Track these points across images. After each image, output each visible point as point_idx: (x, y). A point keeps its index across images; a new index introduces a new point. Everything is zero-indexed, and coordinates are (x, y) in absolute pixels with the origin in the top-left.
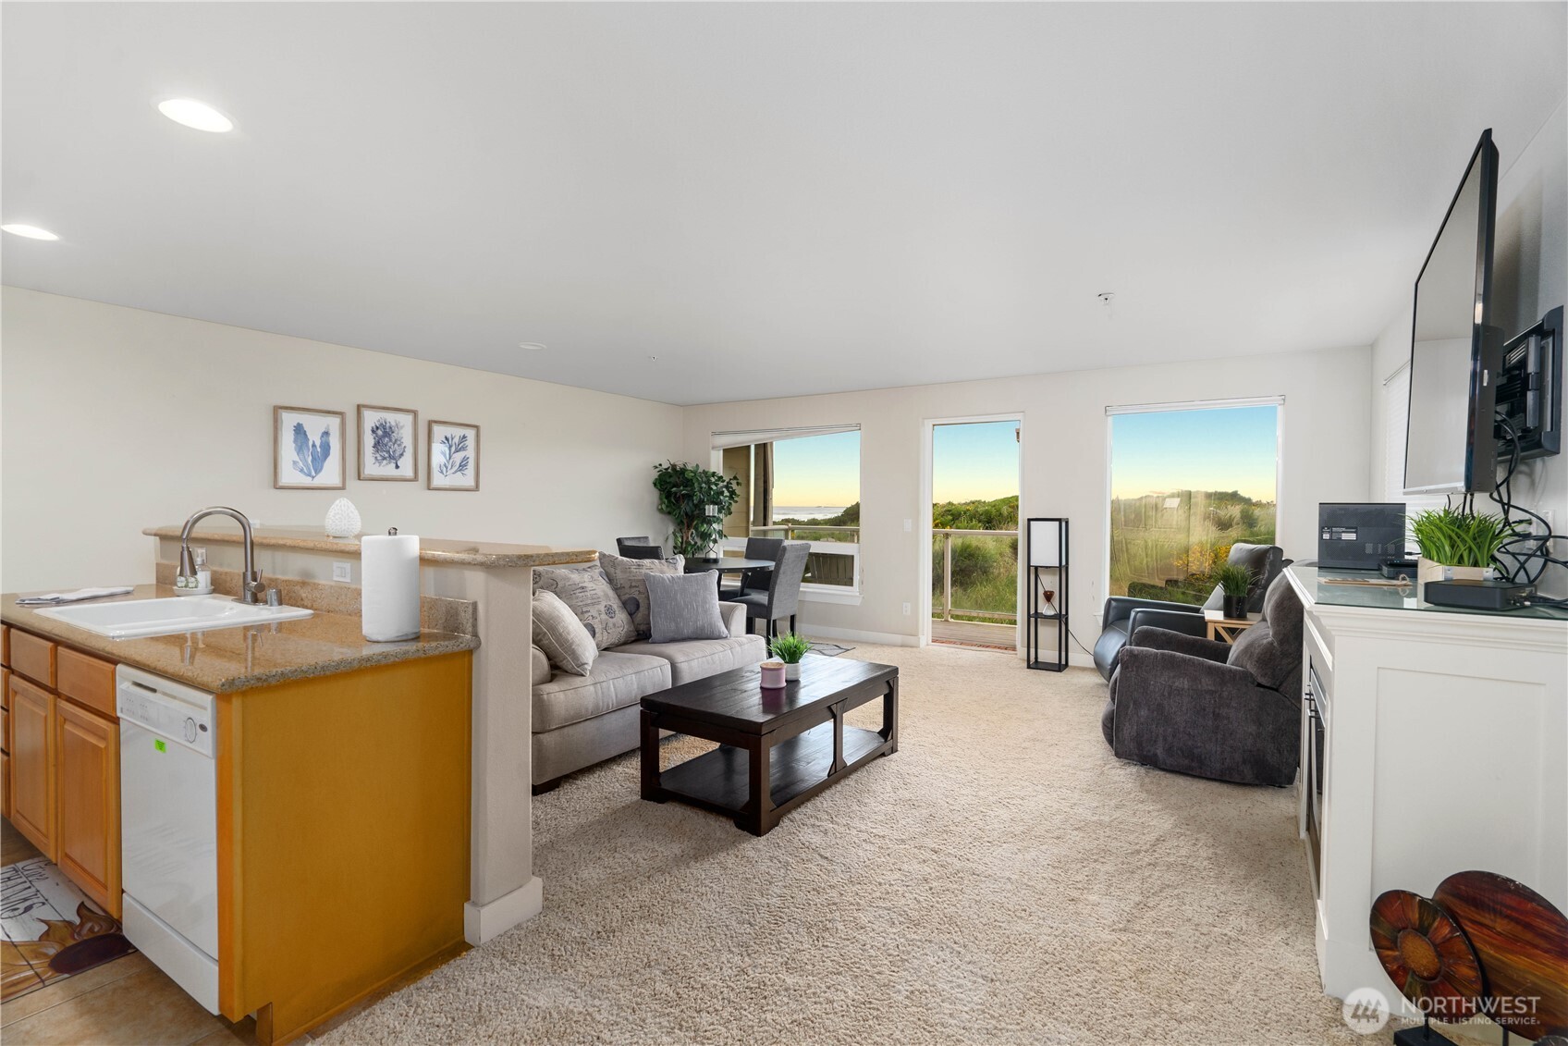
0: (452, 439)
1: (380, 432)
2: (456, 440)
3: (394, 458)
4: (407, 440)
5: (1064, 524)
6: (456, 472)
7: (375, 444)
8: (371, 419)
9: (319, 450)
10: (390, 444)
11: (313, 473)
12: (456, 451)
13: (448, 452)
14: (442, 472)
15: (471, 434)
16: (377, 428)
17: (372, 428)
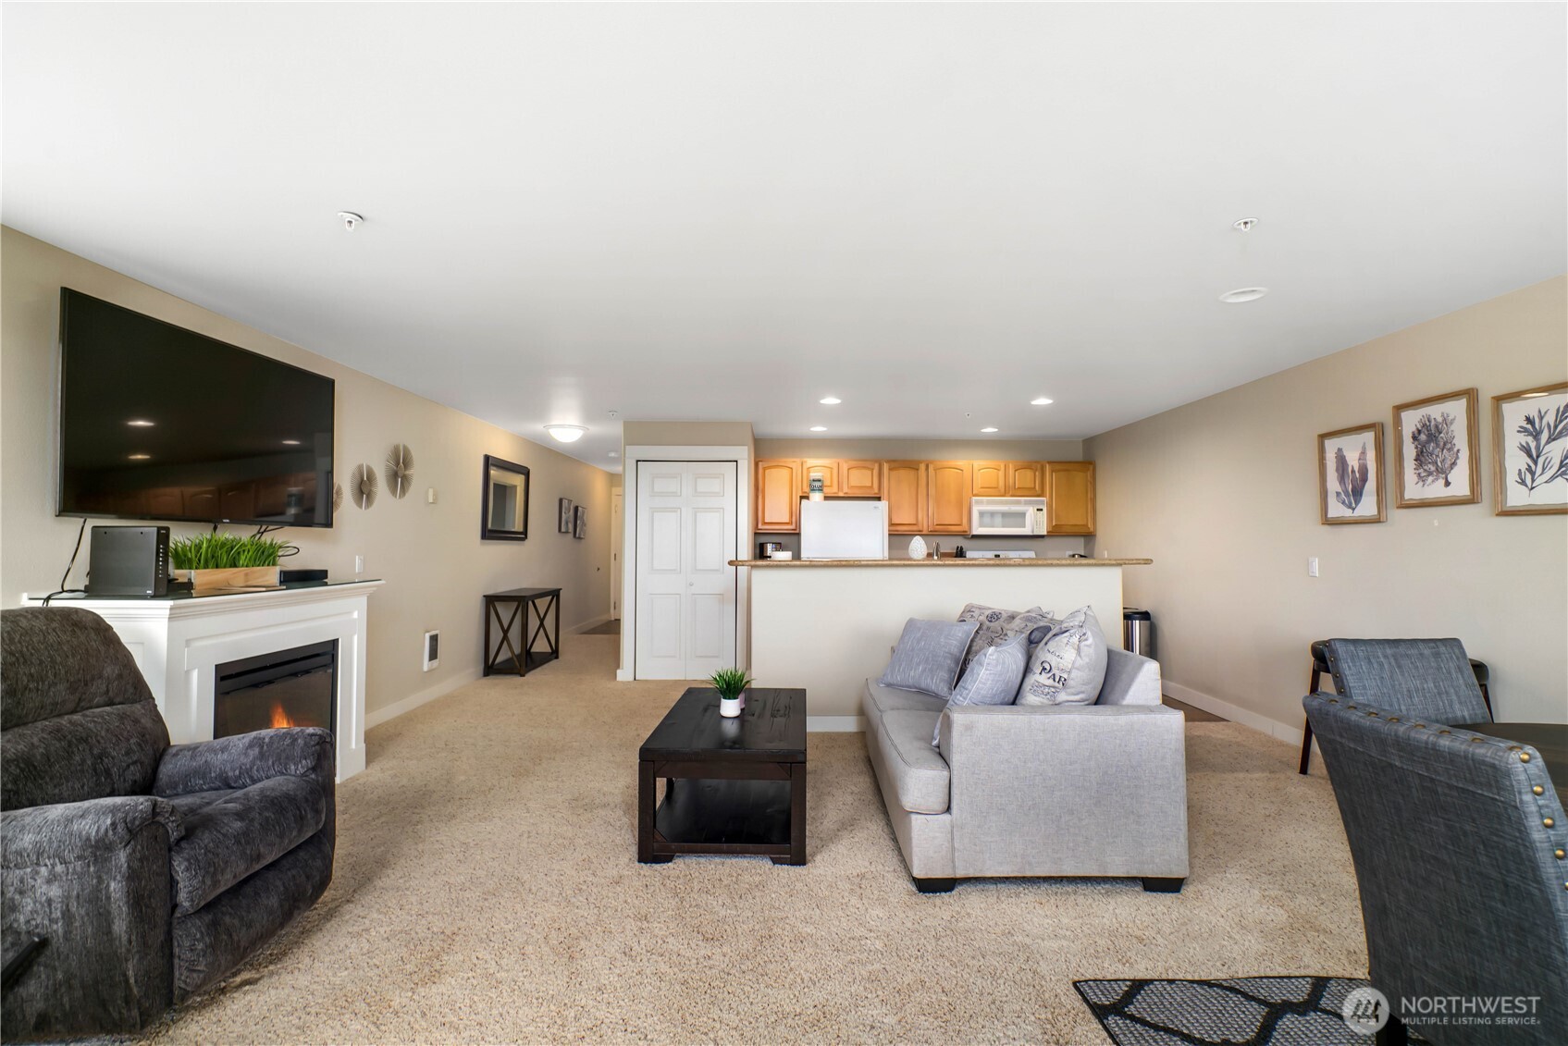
0: (1542, 418)
1: (1423, 437)
2: (1551, 417)
3: (1443, 472)
4: (1461, 438)
6: (1552, 478)
7: (1418, 455)
8: (1411, 420)
9: (1357, 475)
10: (1437, 451)
11: (1354, 505)
12: (1551, 439)
13: (1533, 445)
14: (1524, 481)
16: (1419, 432)
17: (1413, 433)
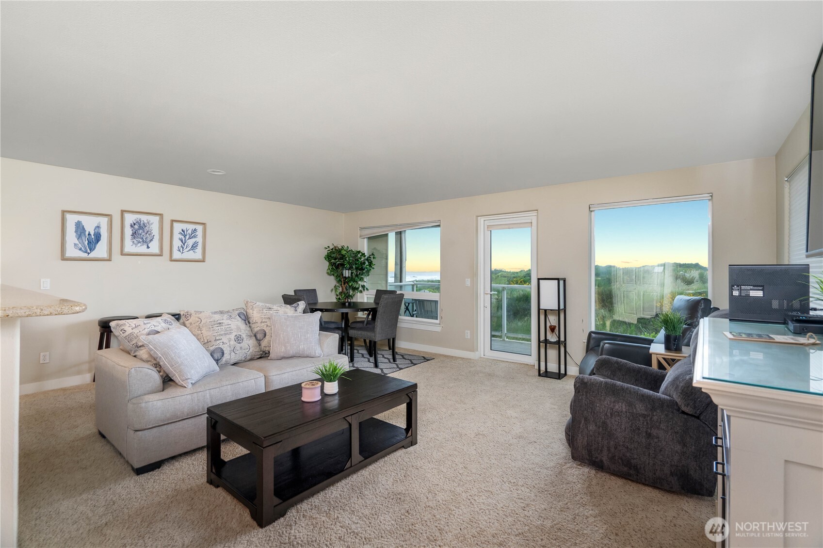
0: (187, 231)
1: (136, 227)
2: (190, 232)
3: (146, 242)
4: (155, 231)
5: (562, 282)
6: (189, 250)
7: (133, 234)
8: (130, 219)
9: (93, 237)
10: (143, 234)
11: (89, 251)
12: (190, 238)
13: (184, 239)
14: (179, 251)
15: (200, 228)
16: (135, 224)
17: (131, 224)
